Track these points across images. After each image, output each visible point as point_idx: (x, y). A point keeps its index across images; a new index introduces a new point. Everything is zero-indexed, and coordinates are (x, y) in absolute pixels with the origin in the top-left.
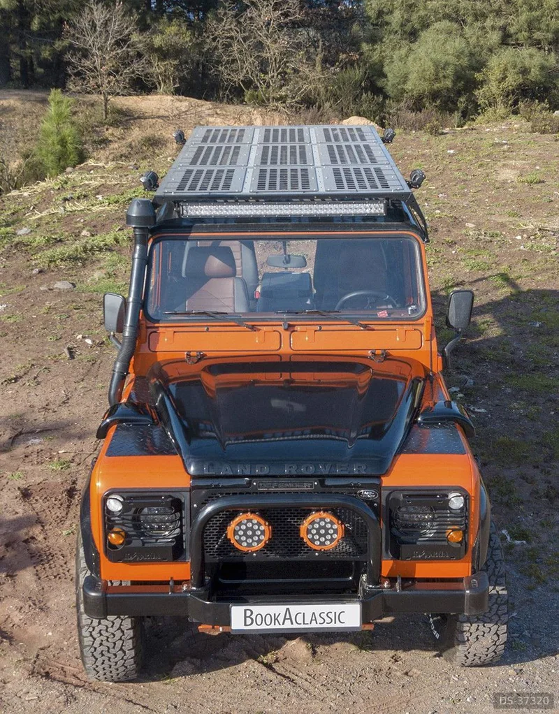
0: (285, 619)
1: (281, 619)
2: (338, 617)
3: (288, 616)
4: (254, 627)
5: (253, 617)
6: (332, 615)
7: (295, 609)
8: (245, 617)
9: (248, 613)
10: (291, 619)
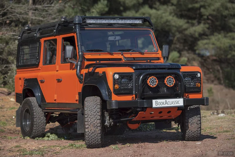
0: (165, 103)
1: (164, 103)
2: (178, 102)
3: (166, 103)
4: (158, 106)
5: (158, 103)
6: (176, 102)
7: (168, 100)
8: (156, 103)
9: (156, 102)
10: (167, 103)
